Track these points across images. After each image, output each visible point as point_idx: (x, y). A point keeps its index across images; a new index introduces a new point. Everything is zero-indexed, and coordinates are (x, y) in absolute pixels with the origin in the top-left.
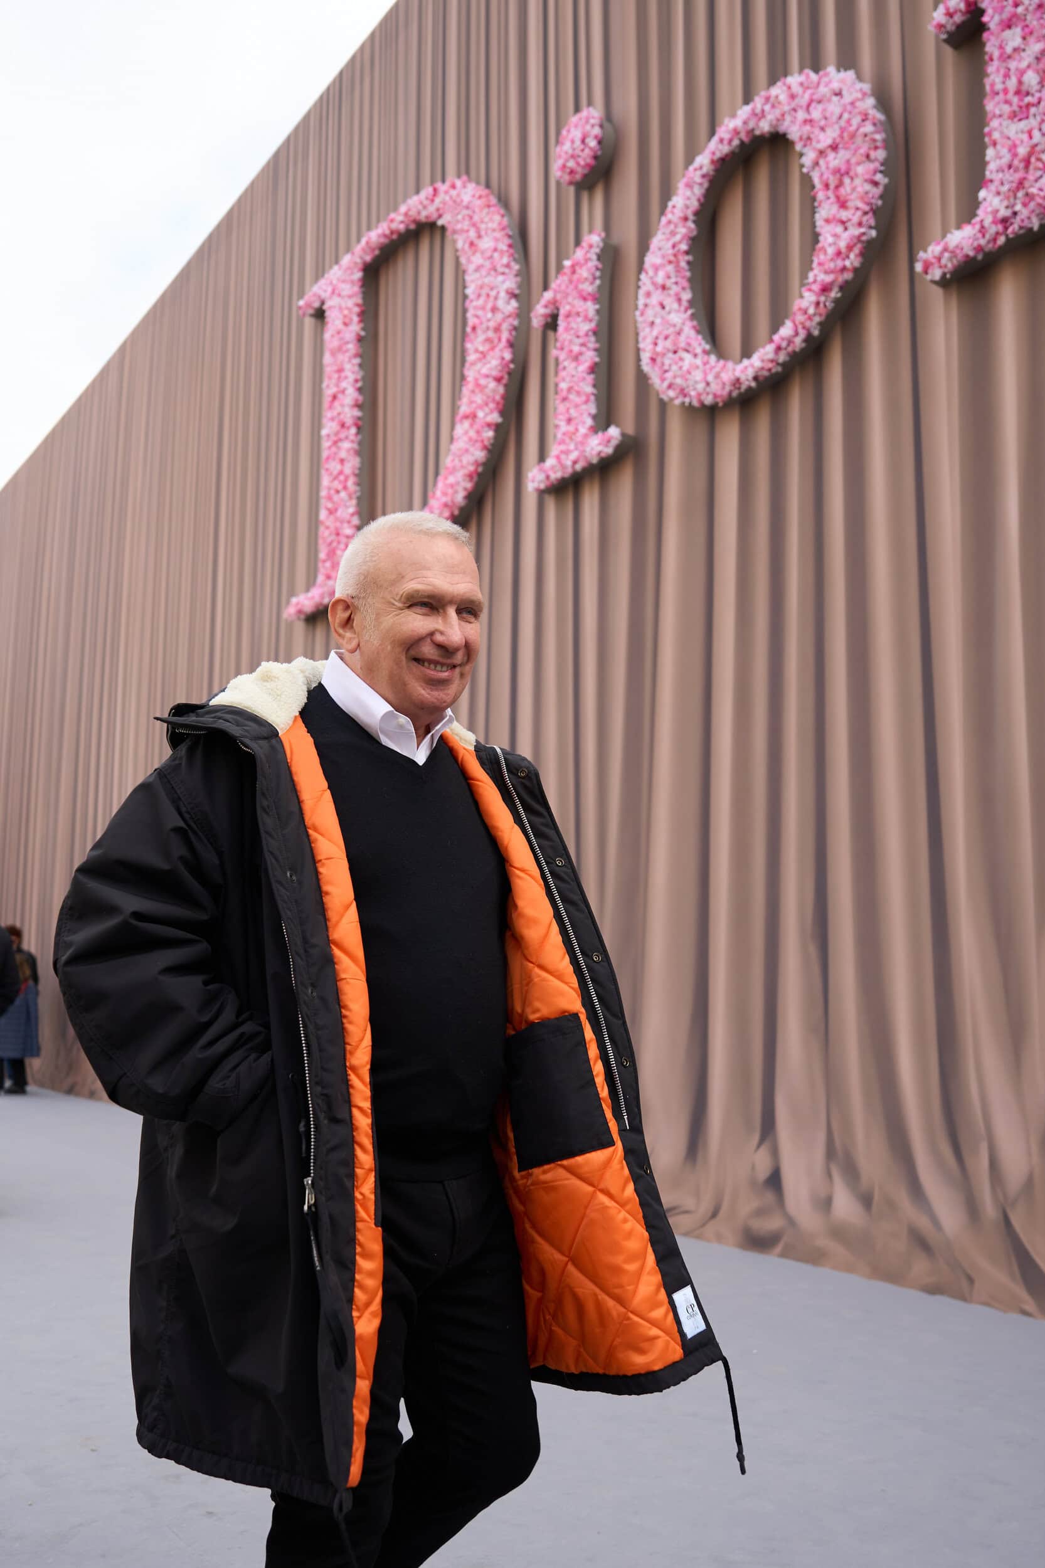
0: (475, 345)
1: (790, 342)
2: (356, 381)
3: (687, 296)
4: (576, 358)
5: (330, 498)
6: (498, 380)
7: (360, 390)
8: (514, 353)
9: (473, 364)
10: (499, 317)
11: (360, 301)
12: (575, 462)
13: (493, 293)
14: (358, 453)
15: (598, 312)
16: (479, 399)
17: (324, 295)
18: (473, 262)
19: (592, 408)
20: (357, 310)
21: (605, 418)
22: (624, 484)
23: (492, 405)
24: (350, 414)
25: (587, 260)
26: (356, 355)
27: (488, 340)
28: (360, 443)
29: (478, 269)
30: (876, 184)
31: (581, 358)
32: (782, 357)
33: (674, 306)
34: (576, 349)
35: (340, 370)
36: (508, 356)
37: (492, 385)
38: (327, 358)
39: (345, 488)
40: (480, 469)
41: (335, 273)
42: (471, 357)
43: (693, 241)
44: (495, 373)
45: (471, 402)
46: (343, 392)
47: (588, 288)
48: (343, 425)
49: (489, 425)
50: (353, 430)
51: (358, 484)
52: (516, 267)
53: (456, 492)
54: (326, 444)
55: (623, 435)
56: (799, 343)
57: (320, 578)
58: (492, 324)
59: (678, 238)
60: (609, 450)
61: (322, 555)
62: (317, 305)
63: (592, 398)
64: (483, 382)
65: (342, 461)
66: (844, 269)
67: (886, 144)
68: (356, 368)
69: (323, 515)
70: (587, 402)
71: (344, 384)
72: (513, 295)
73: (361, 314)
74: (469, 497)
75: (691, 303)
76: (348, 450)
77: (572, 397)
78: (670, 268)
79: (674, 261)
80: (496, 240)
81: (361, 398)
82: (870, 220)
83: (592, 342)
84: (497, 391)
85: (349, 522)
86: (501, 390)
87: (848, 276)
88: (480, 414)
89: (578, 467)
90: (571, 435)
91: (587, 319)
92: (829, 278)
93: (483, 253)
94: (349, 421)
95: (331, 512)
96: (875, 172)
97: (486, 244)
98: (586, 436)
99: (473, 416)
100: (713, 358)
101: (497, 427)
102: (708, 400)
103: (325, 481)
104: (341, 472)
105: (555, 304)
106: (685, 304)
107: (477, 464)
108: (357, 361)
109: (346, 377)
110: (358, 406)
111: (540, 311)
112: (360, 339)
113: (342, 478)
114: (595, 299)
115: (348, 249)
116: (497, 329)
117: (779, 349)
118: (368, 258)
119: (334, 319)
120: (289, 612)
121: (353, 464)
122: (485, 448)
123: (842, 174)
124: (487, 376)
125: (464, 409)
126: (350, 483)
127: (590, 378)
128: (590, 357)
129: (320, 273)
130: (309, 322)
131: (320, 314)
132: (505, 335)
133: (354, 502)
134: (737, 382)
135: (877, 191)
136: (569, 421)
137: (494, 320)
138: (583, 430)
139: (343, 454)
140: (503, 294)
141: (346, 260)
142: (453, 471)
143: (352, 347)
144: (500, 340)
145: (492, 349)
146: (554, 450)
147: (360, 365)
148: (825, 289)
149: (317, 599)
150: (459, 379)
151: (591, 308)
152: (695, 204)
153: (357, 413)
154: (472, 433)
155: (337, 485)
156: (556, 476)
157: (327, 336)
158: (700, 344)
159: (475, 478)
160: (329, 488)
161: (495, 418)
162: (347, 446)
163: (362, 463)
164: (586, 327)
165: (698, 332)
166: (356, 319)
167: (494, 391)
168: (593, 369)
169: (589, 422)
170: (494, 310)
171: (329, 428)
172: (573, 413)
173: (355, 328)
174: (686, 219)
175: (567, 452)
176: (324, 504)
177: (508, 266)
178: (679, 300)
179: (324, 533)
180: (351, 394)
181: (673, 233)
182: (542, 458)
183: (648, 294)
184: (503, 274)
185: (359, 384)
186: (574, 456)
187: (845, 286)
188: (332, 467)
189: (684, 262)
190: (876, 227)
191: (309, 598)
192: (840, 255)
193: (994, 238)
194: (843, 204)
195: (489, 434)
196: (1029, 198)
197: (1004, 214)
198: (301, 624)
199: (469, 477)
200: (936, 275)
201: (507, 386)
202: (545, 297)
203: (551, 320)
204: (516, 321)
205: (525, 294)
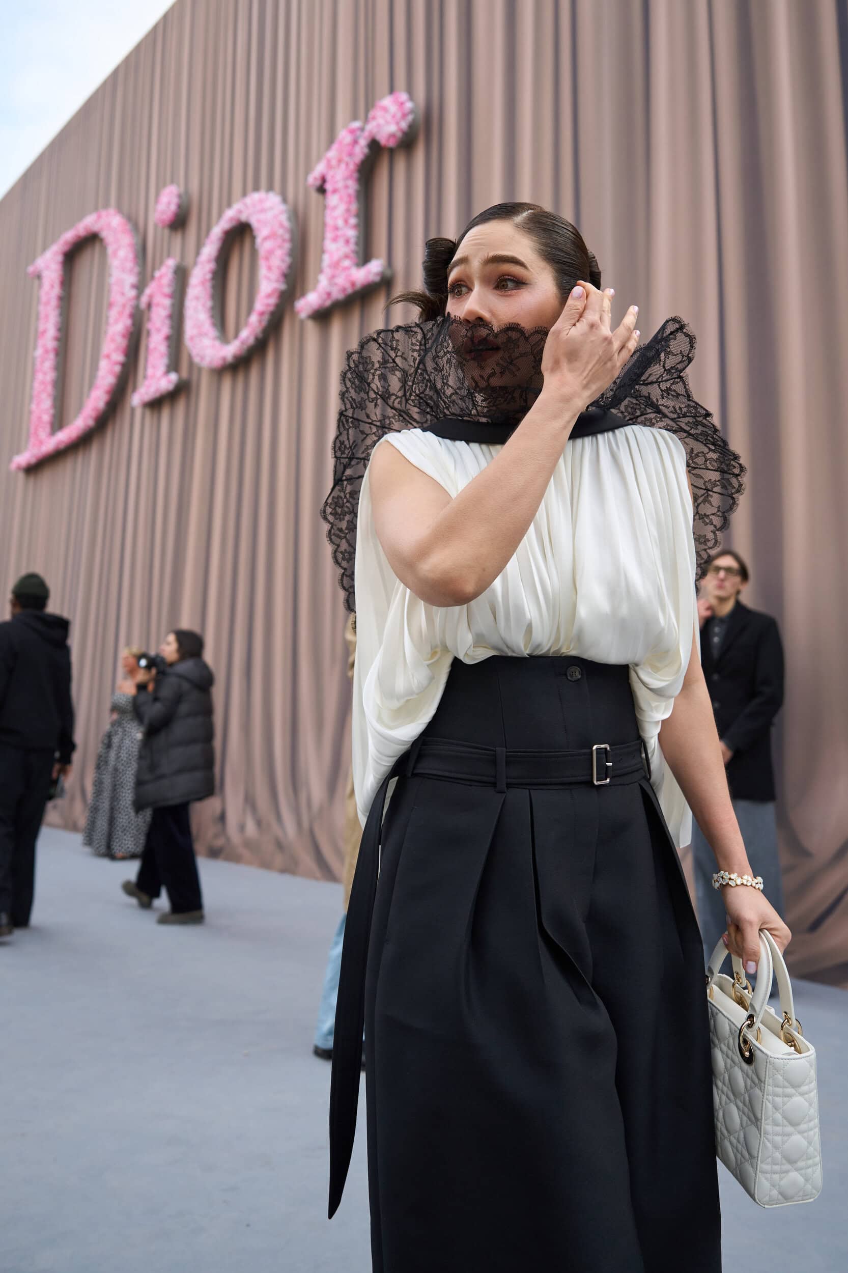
0: (113, 313)
1: (248, 339)
3: (209, 304)
4: (159, 330)
5: (38, 396)
6: (124, 336)
8: (133, 321)
9: (112, 324)
10: (126, 299)
11: (60, 273)
12: (155, 392)
13: (123, 285)
15: (171, 305)
16: (112, 346)
17: (41, 268)
18: (116, 263)
19: (166, 360)
21: (174, 365)
22: (181, 407)
23: (120, 352)
24: (51, 344)
25: (167, 274)
27: (119, 313)
28: (57, 363)
29: (117, 268)
30: (284, 261)
31: (162, 331)
32: (245, 347)
33: (200, 308)
34: (159, 325)
35: (48, 316)
36: (129, 322)
37: (121, 339)
38: (41, 308)
39: (46, 391)
40: (114, 388)
42: (112, 320)
43: (214, 273)
44: (122, 332)
45: (109, 349)
46: (48, 329)
47: (167, 290)
48: (46, 352)
49: (118, 363)
50: (52, 355)
51: (54, 388)
52: (137, 269)
53: (100, 401)
54: (38, 361)
55: (180, 378)
57: (30, 447)
58: (122, 303)
59: (205, 271)
60: (172, 387)
61: (32, 431)
63: (166, 355)
64: (116, 336)
65: (45, 374)
66: (270, 305)
68: (57, 316)
69: (34, 407)
70: (163, 356)
71: (49, 325)
72: (134, 286)
73: (62, 282)
74: (108, 404)
75: (212, 308)
76: (49, 367)
77: (156, 353)
78: (201, 288)
79: (203, 283)
80: (127, 252)
81: (58, 335)
82: (282, 279)
83: (167, 322)
84: (122, 342)
85: (47, 412)
86: (125, 342)
87: (272, 308)
88: (114, 356)
89: (157, 395)
90: (154, 375)
91: (165, 308)
92: (264, 308)
93: (120, 258)
94: (50, 349)
95: (38, 405)
96: (285, 254)
97: (122, 253)
98: (161, 378)
99: (108, 356)
100: (218, 342)
101: (123, 364)
102: (213, 366)
103: (36, 385)
104: (44, 381)
105: (151, 297)
106: (207, 309)
107: (111, 385)
108: (57, 311)
109: (49, 321)
110: (57, 339)
111: (144, 300)
113: (44, 384)
114: (170, 296)
115: (57, 241)
116: (125, 306)
117: (242, 343)
118: (67, 248)
120: (13, 466)
121: (51, 376)
122: (116, 376)
123: (271, 252)
124: (117, 333)
125: (106, 352)
126: (49, 387)
127: (166, 343)
128: (166, 330)
129: (42, 252)
130: (33, 282)
131: (39, 278)
132: (128, 311)
134: (225, 358)
135: (284, 266)
136: (154, 367)
137: (122, 301)
138: (160, 373)
139: (46, 369)
140: (128, 287)
141: (54, 247)
142: (100, 387)
144: (125, 312)
145: (121, 317)
146: (148, 381)
147: (60, 314)
148: (262, 314)
149: (28, 460)
150: (107, 331)
151: (167, 302)
152: (215, 252)
153: (56, 344)
154: (110, 367)
155: (42, 388)
156: (146, 398)
157: (41, 293)
158: (212, 332)
159: (111, 393)
160: (38, 389)
161: (121, 358)
162: (49, 364)
164: (164, 313)
165: (214, 325)
166: (58, 285)
168: (168, 338)
169: (164, 368)
170: (123, 294)
171: (39, 352)
172: (156, 363)
174: (210, 261)
175: (152, 385)
176: (36, 400)
177: (132, 269)
178: (204, 305)
179: (34, 418)
181: (204, 268)
182: (144, 385)
183: (191, 301)
184: (129, 273)
186: (155, 387)
187: (272, 314)
188: (40, 376)
189: (208, 285)
190: (287, 283)
191: (24, 458)
192: (269, 296)
193: (325, 301)
194: (269, 268)
195: (118, 369)
196: (336, 284)
197: (328, 290)
198: (21, 475)
199: (108, 392)
200: (303, 315)
201: (130, 340)
202: (148, 291)
203: (149, 306)
204: (133, 303)
205: (140, 287)
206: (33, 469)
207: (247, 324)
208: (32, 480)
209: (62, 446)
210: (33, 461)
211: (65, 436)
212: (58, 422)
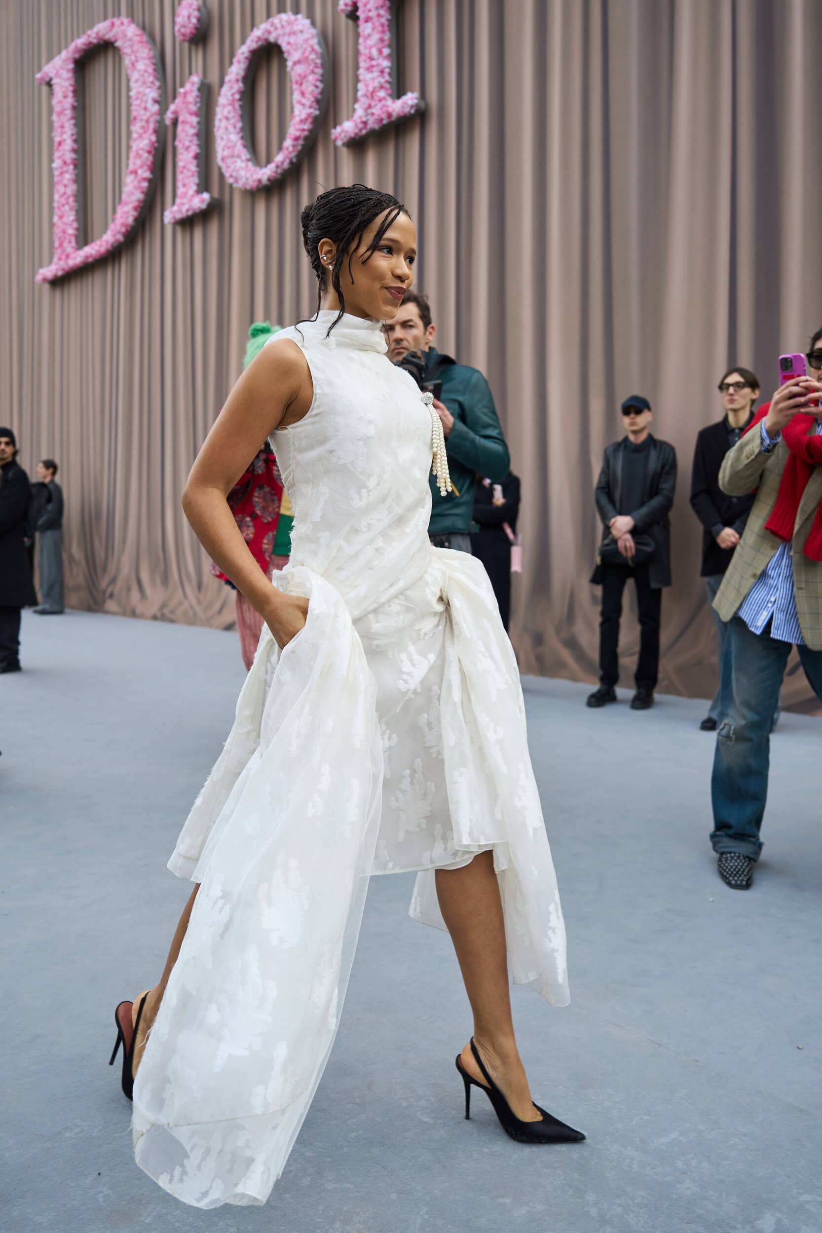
0: (136, 128)
1: (283, 163)
2: (72, 135)
3: (239, 125)
4: (187, 148)
5: (59, 208)
6: (149, 152)
7: (75, 141)
8: (158, 137)
9: (135, 140)
10: (148, 114)
11: (72, 82)
12: (188, 210)
13: (144, 98)
14: (75, 181)
15: (199, 123)
16: (138, 162)
17: (52, 75)
18: (135, 76)
19: (196, 180)
20: (71, 88)
21: (204, 185)
22: (214, 227)
23: (146, 168)
24: (69, 156)
25: (192, 91)
26: (72, 118)
27: (142, 127)
28: (77, 175)
29: (137, 81)
30: (317, 87)
31: (190, 149)
32: (280, 171)
33: (231, 129)
34: (187, 143)
35: (63, 127)
36: (154, 138)
37: (146, 155)
38: (55, 118)
39: (68, 203)
40: (142, 204)
41: (58, 61)
42: (135, 135)
43: (242, 93)
44: (147, 148)
45: (134, 163)
46: (65, 140)
47: (193, 108)
48: (65, 163)
49: (145, 179)
50: (71, 167)
51: (75, 201)
52: (158, 84)
53: (128, 217)
54: (56, 173)
55: (212, 198)
56: (286, 165)
57: (55, 259)
58: (145, 118)
59: (234, 91)
60: (204, 206)
61: (56, 244)
62: (47, 79)
63: (196, 174)
64: (141, 152)
65: (65, 186)
66: (304, 130)
67: (323, 66)
68: (72, 127)
69: (56, 219)
70: (193, 176)
71: (65, 136)
72: (156, 101)
73: (74, 92)
74: (136, 220)
75: (242, 129)
76: (69, 180)
77: (185, 171)
78: (230, 108)
79: (232, 104)
80: (146, 65)
81: (75, 146)
82: (314, 104)
83: (196, 141)
84: (148, 158)
85: (71, 225)
86: (151, 158)
87: (306, 133)
88: (140, 172)
89: (190, 213)
90: (186, 194)
91: (192, 126)
92: (298, 133)
93: (139, 71)
94: (69, 161)
95: (61, 217)
96: (317, 80)
97: (141, 66)
98: (192, 196)
99: (135, 172)
100: (250, 164)
101: (150, 181)
102: (248, 187)
103: (56, 197)
104: (65, 193)
105: (176, 113)
106: (238, 130)
107: (139, 201)
108: (73, 122)
109: (65, 132)
110: (74, 151)
111: (169, 116)
112: (74, 108)
113: (65, 197)
114: (196, 114)
115: (66, 47)
116: (147, 121)
117: (277, 167)
118: (77, 56)
119: (58, 91)
120: (39, 278)
121: (72, 188)
122: (142, 193)
123: (303, 77)
124: (142, 149)
125: (131, 167)
126: (71, 200)
127: (195, 162)
128: (194, 149)
129: (50, 58)
130: (45, 88)
131: (49, 84)
132: (152, 126)
133: (73, 213)
134: (260, 181)
135: (317, 91)
136: (184, 185)
137: (145, 116)
138: (191, 192)
139: (66, 182)
140: (150, 102)
141: (64, 54)
142: (127, 204)
143: (69, 113)
144: (148, 128)
145: (145, 132)
146: (178, 201)
147: (75, 125)
148: (296, 139)
149: (54, 272)
150: (129, 147)
151: (194, 120)
152: (242, 73)
153: (73, 156)
154: (136, 183)
155: (63, 201)
156: (179, 216)
157: (54, 102)
158: (245, 154)
159: (139, 210)
160: (58, 202)
161: (148, 175)
162: (68, 177)
163: (78, 187)
164: (192, 131)
165: (245, 146)
166: (70, 95)
167: (147, 159)
168: (196, 157)
169: (194, 188)
170: (146, 109)
171: (57, 164)
172: (186, 181)
173: (70, 100)
174: (237, 81)
175: (183, 204)
176: (57, 213)
177: (152, 83)
178: (235, 127)
179: (57, 231)
180: (69, 144)
181: (232, 88)
182: (174, 203)
183: (220, 120)
184: (150, 87)
185: (74, 137)
186: (186, 207)
187: (306, 138)
188: (60, 189)
189: (237, 105)
190: (319, 109)
191: (50, 271)
192: (302, 122)
193: (361, 130)
194: (303, 94)
195: (145, 184)
196: (373, 114)
197: (364, 119)
198: (46, 287)
199: (135, 208)
200: (339, 143)
201: (154, 156)
202: (172, 107)
203: (175, 122)
204: (158, 118)
205: (163, 102)
206: (59, 282)
207: (280, 148)
208: (58, 293)
209: (90, 260)
210: (60, 273)
211: (92, 250)
212: (84, 237)
